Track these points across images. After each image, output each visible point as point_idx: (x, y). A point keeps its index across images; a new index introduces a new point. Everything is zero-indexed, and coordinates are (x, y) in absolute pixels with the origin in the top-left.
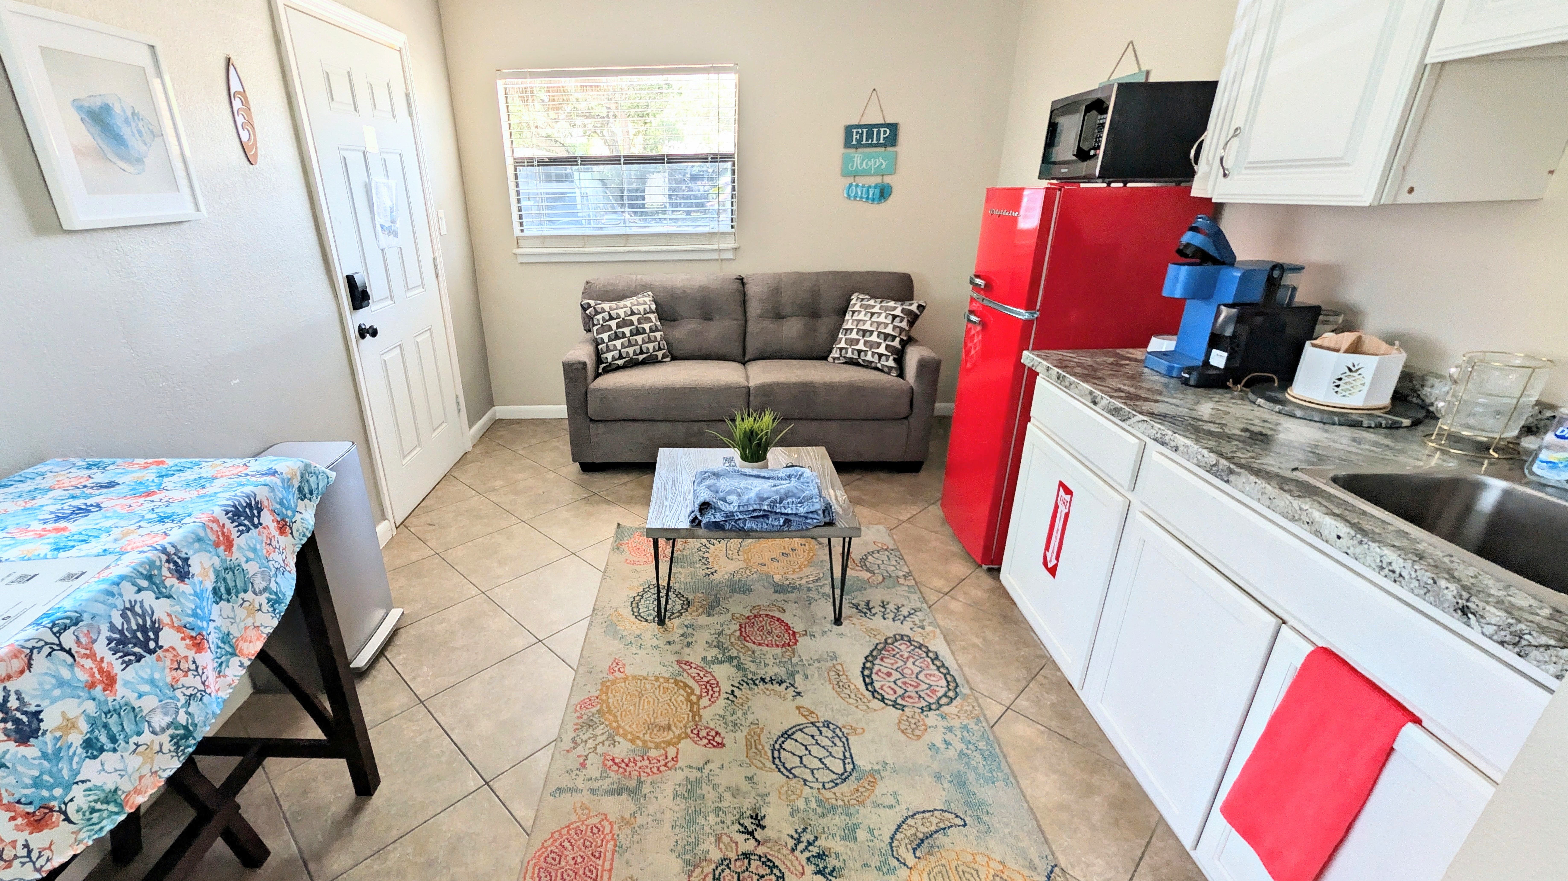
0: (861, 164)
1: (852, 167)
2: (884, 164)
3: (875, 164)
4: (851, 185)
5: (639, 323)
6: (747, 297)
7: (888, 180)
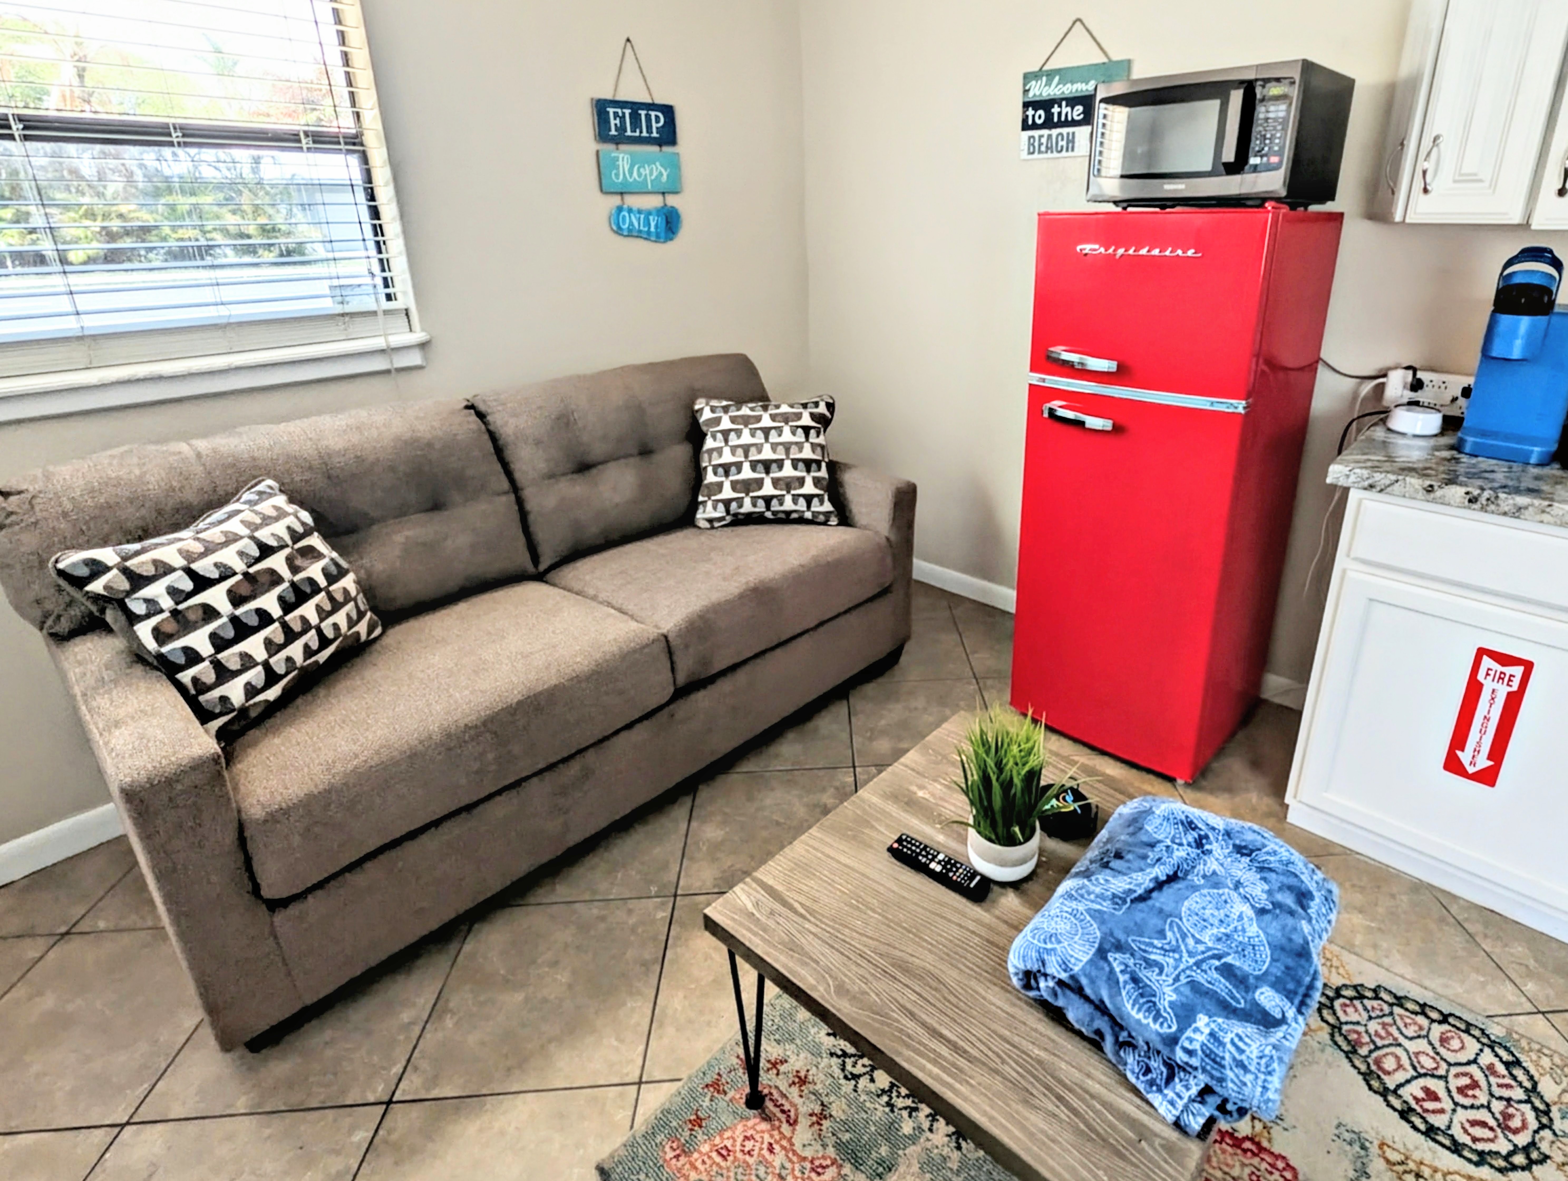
0: (631, 172)
1: (617, 175)
2: (665, 174)
3: (651, 174)
4: (620, 209)
5: (295, 569)
6: (501, 442)
7: (672, 201)
